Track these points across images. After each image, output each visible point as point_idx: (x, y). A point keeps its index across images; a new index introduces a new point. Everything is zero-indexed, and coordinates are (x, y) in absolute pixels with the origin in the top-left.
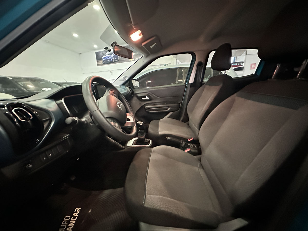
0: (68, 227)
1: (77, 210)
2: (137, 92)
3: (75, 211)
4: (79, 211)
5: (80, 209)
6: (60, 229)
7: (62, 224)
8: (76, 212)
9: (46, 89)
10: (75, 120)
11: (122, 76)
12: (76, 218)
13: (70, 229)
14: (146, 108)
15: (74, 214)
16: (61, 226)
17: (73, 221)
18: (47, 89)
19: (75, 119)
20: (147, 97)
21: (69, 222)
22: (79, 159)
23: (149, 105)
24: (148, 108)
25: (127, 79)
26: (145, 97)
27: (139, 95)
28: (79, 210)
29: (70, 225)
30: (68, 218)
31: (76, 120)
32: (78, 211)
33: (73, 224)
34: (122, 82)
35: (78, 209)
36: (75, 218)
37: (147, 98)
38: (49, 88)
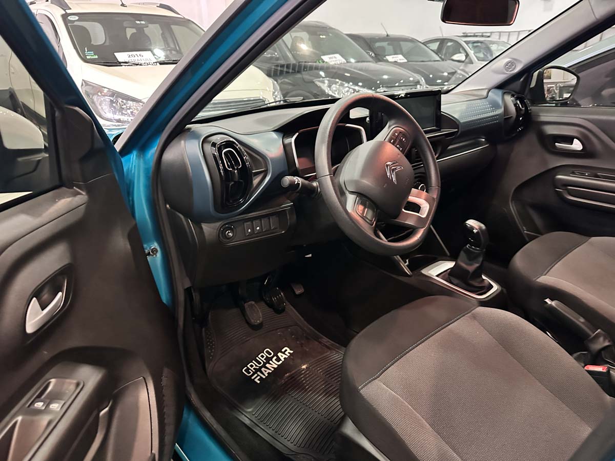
0: (264, 366)
1: (286, 350)
2: (544, 118)
3: (283, 350)
4: (289, 355)
5: (292, 352)
6: (253, 361)
7: (259, 356)
8: (284, 353)
9: (330, 58)
10: (296, 183)
11: (503, 58)
12: (281, 362)
13: (266, 371)
14: (560, 179)
15: (279, 354)
16: (257, 358)
17: (274, 364)
18: (332, 58)
19: (296, 181)
20: (575, 140)
21: (268, 360)
22: (310, 255)
23: (573, 173)
24: (566, 184)
25: (518, 68)
26: (570, 140)
27: (551, 130)
28: (289, 353)
29: (268, 365)
30: (270, 354)
31: (298, 184)
32: (286, 353)
33: (272, 367)
34: (500, 78)
35: (289, 350)
36: (278, 362)
37: (577, 145)
38: (337, 56)
